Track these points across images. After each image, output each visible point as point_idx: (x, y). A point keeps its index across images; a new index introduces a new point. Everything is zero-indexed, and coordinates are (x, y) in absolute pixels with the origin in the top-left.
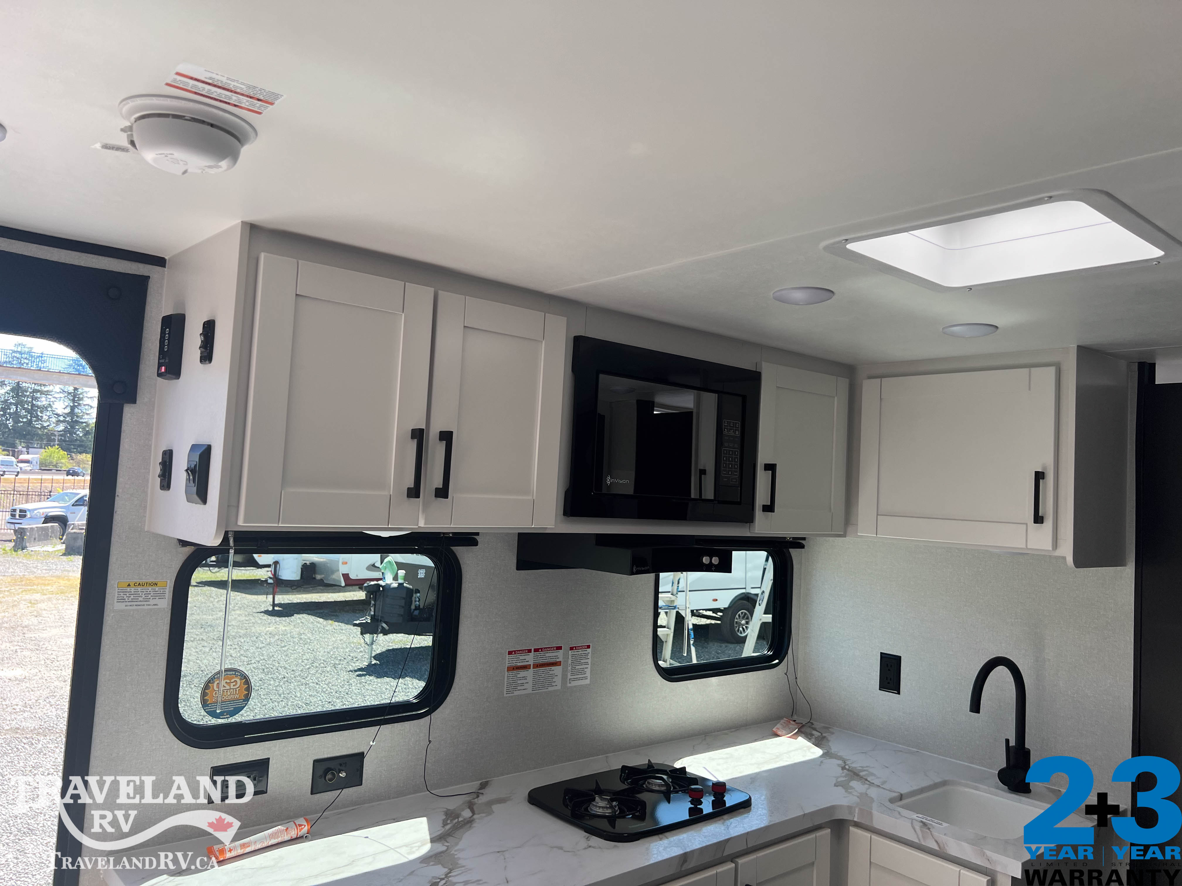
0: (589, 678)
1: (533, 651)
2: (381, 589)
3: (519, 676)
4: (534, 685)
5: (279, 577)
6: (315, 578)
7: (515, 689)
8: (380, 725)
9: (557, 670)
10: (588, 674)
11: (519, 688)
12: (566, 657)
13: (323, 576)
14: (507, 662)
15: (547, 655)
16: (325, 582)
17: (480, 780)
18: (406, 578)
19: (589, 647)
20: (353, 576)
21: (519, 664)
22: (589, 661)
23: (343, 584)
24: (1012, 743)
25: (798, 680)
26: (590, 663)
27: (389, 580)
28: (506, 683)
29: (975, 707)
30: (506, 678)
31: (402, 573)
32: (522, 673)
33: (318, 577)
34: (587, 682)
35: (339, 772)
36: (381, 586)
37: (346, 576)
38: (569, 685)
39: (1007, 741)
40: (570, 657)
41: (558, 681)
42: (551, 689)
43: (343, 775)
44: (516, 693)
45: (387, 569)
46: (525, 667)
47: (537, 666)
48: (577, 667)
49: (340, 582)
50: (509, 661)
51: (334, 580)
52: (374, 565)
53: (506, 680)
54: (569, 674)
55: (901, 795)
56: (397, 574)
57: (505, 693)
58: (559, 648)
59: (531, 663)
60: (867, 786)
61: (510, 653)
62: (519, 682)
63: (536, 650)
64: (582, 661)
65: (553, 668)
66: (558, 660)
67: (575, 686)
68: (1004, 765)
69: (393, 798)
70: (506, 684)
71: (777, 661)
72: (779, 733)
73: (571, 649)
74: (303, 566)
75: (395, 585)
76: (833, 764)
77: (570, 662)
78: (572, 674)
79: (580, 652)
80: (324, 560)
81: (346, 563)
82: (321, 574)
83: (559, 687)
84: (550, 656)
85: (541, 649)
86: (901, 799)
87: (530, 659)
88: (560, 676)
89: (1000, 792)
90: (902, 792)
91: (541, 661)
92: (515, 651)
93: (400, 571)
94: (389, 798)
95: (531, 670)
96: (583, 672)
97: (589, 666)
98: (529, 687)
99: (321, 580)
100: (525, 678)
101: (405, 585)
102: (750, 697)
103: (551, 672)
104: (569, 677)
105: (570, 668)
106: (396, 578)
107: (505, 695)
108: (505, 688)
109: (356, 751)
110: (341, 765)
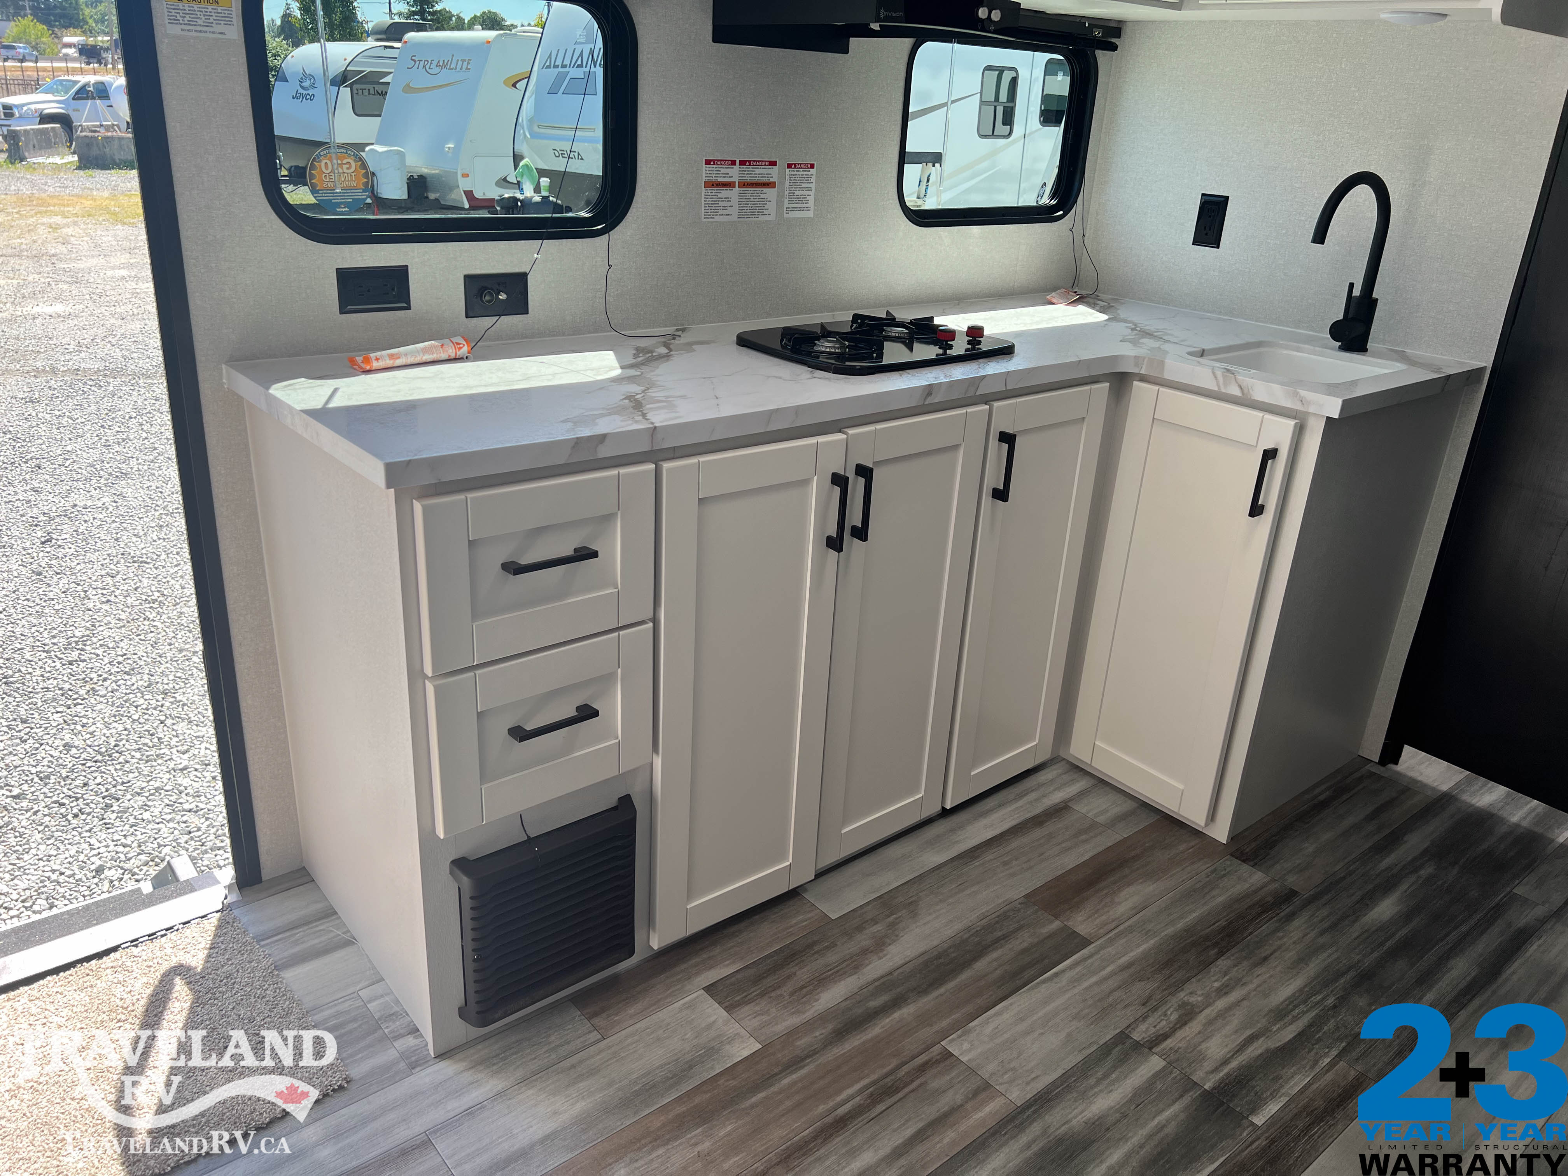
0: (812, 209)
1: (738, 163)
2: (519, 204)
3: (720, 195)
4: (740, 211)
5: (380, 195)
6: (427, 197)
7: (716, 211)
8: (542, 239)
9: (770, 193)
10: (811, 204)
11: (721, 212)
12: (782, 176)
13: (438, 195)
14: (704, 175)
15: (757, 171)
16: (442, 203)
17: (675, 326)
18: (551, 189)
19: (812, 166)
20: (478, 195)
21: (720, 180)
22: (813, 186)
23: (467, 206)
24: (1356, 292)
25: (1086, 238)
26: (813, 189)
27: (528, 192)
28: (703, 203)
29: (1320, 236)
30: (703, 196)
31: (545, 181)
32: (724, 193)
33: (432, 196)
34: (810, 214)
35: (498, 294)
36: (519, 200)
37: (469, 194)
38: (785, 216)
39: (1351, 285)
40: (787, 177)
41: (772, 207)
42: (762, 218)
43: (503, 297)
44: (717, 219)
45: (525, 177)
46: (729, 185)
47: (744, 185)
48: (797, 193)
49: (463, 203)
50: (706, 173)
51: (454, 200)
52: (505, 180)
53: (703, 199)
54: (786, 201)
55: (1204, 350)
56: (539, 182)
57: (703, 216)
58: (773, 163)
59: (736, 179)
60: (1160, 343)
61: (708, 162)
62: (721, 204)
63: (742, 163)
64: (804, 185)
65: (765, 190)
66: (772, 180)
67: (794, 219)
68: (1341, 317)
69: (568, 335)
70: (703, 205)
71: (1061, 213)
72: (1054, 301)
73: (789, 166)
74: (408, 179)
75: (537, 199)
76: (1122, 329)
77: (787, 184)
78: (791, 202)
79: (801, 172)
80: (437, 171)
81: (467, 176)
82: (435, 191)
83: (772, 217)
84: (761, 173)
85: (750, 162)
86: (1202, 356)
87: (734, 174)
88: (774, 202)
89: (1329, 351)
90: (1205, 348)
91: (748, 179)
92: (714, 161)
93: (542, 180)
94: (564, 335)
95: (736, 189)
96: (803, 200)
97: (812, 193)
98: (734, 211)
99: (436, 199)
100: (728, 199)
101: (551, 198)
102: (1020, 258)
103: (762, 196)
104: (786, 205)
105: (787, 193)
106: (537, 190)
107: (703, 220)
108: (703, 211)
109: (517, 270)
110: (499, 284)
